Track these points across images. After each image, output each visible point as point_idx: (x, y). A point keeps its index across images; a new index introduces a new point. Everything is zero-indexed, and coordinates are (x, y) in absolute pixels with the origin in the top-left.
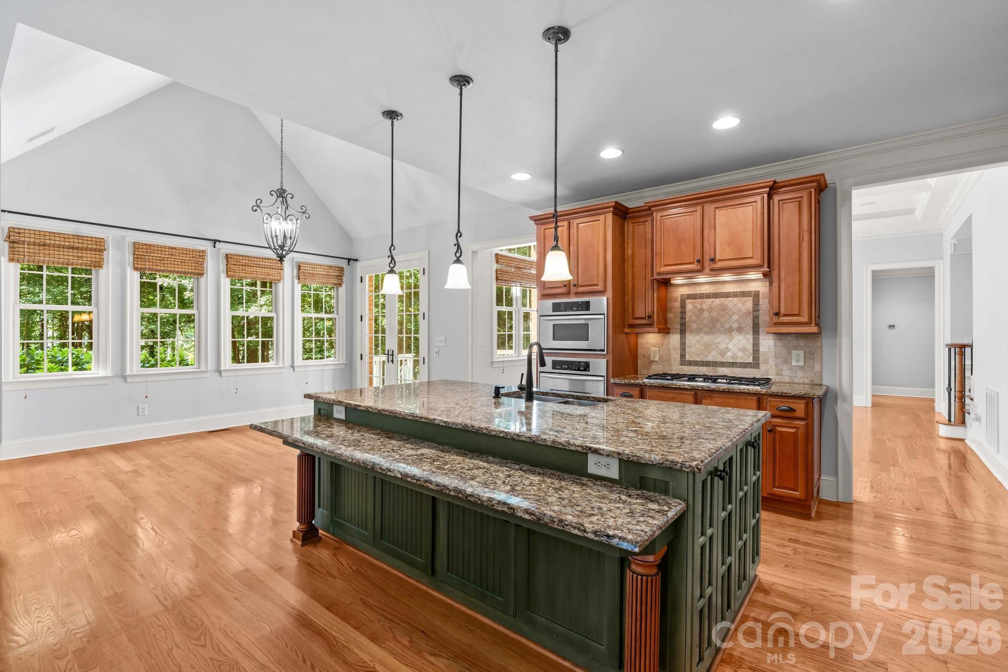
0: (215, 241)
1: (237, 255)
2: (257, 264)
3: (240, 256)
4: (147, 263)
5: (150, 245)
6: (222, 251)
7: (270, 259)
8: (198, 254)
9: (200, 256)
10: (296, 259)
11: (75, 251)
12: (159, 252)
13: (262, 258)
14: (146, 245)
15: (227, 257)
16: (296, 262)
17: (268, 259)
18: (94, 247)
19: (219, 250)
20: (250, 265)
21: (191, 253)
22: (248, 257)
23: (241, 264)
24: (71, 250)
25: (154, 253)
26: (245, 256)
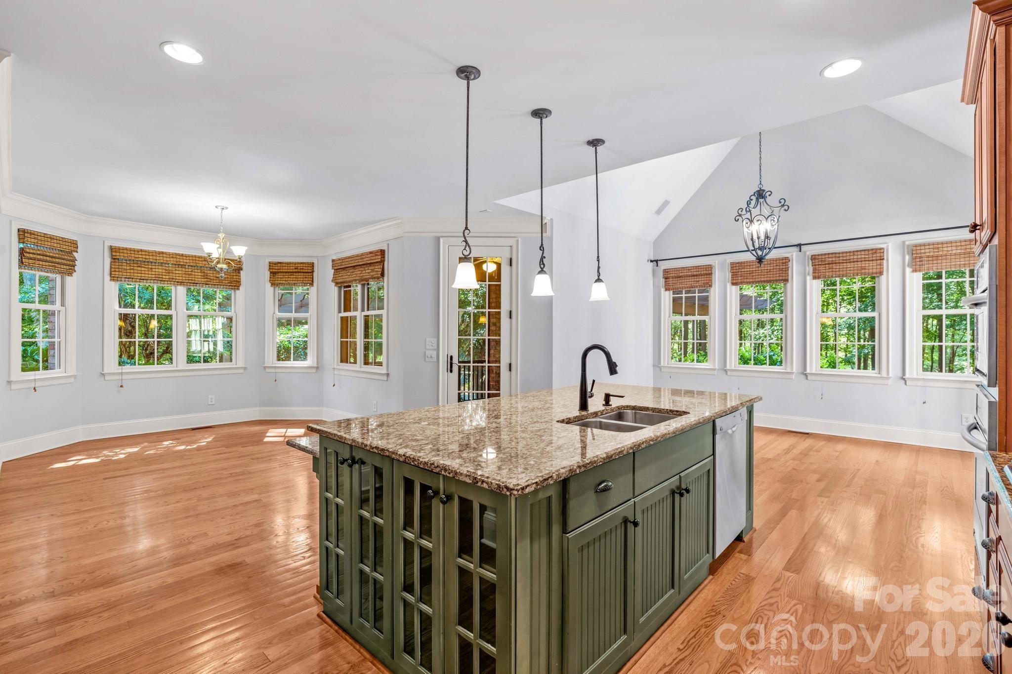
0: (800, 245)
1: (822, 255)
2: (846, 260)
3: (825, 254)
4: (740, 278)
5: (741, 263)
6: (808, 253)
7: (865, 250)
8: (781, 261)
9: (783, 263)
10: (907, 243)
11: (696, 277)
12: (748, 267)
13: (854, 252)
14: (738, 263)
15: (814, 258)
16: (908, 246)
17: (861, 251)
18: (705, 272)
19: (805, 252)
20: (837, 261)
21: (775, 262)
22: (836, 253)
23: (826, 263)
24: (693, 278)
25: (744, 268)
26: (832, 254)
